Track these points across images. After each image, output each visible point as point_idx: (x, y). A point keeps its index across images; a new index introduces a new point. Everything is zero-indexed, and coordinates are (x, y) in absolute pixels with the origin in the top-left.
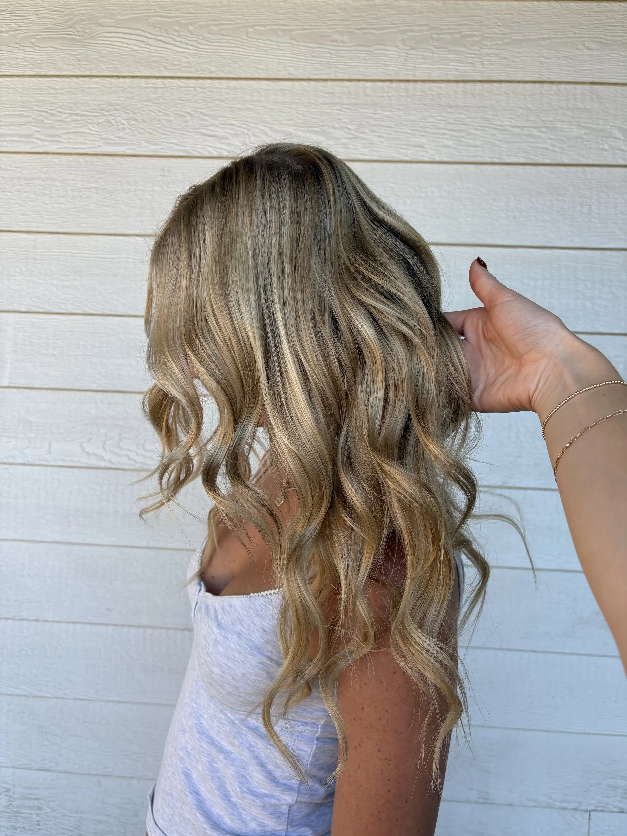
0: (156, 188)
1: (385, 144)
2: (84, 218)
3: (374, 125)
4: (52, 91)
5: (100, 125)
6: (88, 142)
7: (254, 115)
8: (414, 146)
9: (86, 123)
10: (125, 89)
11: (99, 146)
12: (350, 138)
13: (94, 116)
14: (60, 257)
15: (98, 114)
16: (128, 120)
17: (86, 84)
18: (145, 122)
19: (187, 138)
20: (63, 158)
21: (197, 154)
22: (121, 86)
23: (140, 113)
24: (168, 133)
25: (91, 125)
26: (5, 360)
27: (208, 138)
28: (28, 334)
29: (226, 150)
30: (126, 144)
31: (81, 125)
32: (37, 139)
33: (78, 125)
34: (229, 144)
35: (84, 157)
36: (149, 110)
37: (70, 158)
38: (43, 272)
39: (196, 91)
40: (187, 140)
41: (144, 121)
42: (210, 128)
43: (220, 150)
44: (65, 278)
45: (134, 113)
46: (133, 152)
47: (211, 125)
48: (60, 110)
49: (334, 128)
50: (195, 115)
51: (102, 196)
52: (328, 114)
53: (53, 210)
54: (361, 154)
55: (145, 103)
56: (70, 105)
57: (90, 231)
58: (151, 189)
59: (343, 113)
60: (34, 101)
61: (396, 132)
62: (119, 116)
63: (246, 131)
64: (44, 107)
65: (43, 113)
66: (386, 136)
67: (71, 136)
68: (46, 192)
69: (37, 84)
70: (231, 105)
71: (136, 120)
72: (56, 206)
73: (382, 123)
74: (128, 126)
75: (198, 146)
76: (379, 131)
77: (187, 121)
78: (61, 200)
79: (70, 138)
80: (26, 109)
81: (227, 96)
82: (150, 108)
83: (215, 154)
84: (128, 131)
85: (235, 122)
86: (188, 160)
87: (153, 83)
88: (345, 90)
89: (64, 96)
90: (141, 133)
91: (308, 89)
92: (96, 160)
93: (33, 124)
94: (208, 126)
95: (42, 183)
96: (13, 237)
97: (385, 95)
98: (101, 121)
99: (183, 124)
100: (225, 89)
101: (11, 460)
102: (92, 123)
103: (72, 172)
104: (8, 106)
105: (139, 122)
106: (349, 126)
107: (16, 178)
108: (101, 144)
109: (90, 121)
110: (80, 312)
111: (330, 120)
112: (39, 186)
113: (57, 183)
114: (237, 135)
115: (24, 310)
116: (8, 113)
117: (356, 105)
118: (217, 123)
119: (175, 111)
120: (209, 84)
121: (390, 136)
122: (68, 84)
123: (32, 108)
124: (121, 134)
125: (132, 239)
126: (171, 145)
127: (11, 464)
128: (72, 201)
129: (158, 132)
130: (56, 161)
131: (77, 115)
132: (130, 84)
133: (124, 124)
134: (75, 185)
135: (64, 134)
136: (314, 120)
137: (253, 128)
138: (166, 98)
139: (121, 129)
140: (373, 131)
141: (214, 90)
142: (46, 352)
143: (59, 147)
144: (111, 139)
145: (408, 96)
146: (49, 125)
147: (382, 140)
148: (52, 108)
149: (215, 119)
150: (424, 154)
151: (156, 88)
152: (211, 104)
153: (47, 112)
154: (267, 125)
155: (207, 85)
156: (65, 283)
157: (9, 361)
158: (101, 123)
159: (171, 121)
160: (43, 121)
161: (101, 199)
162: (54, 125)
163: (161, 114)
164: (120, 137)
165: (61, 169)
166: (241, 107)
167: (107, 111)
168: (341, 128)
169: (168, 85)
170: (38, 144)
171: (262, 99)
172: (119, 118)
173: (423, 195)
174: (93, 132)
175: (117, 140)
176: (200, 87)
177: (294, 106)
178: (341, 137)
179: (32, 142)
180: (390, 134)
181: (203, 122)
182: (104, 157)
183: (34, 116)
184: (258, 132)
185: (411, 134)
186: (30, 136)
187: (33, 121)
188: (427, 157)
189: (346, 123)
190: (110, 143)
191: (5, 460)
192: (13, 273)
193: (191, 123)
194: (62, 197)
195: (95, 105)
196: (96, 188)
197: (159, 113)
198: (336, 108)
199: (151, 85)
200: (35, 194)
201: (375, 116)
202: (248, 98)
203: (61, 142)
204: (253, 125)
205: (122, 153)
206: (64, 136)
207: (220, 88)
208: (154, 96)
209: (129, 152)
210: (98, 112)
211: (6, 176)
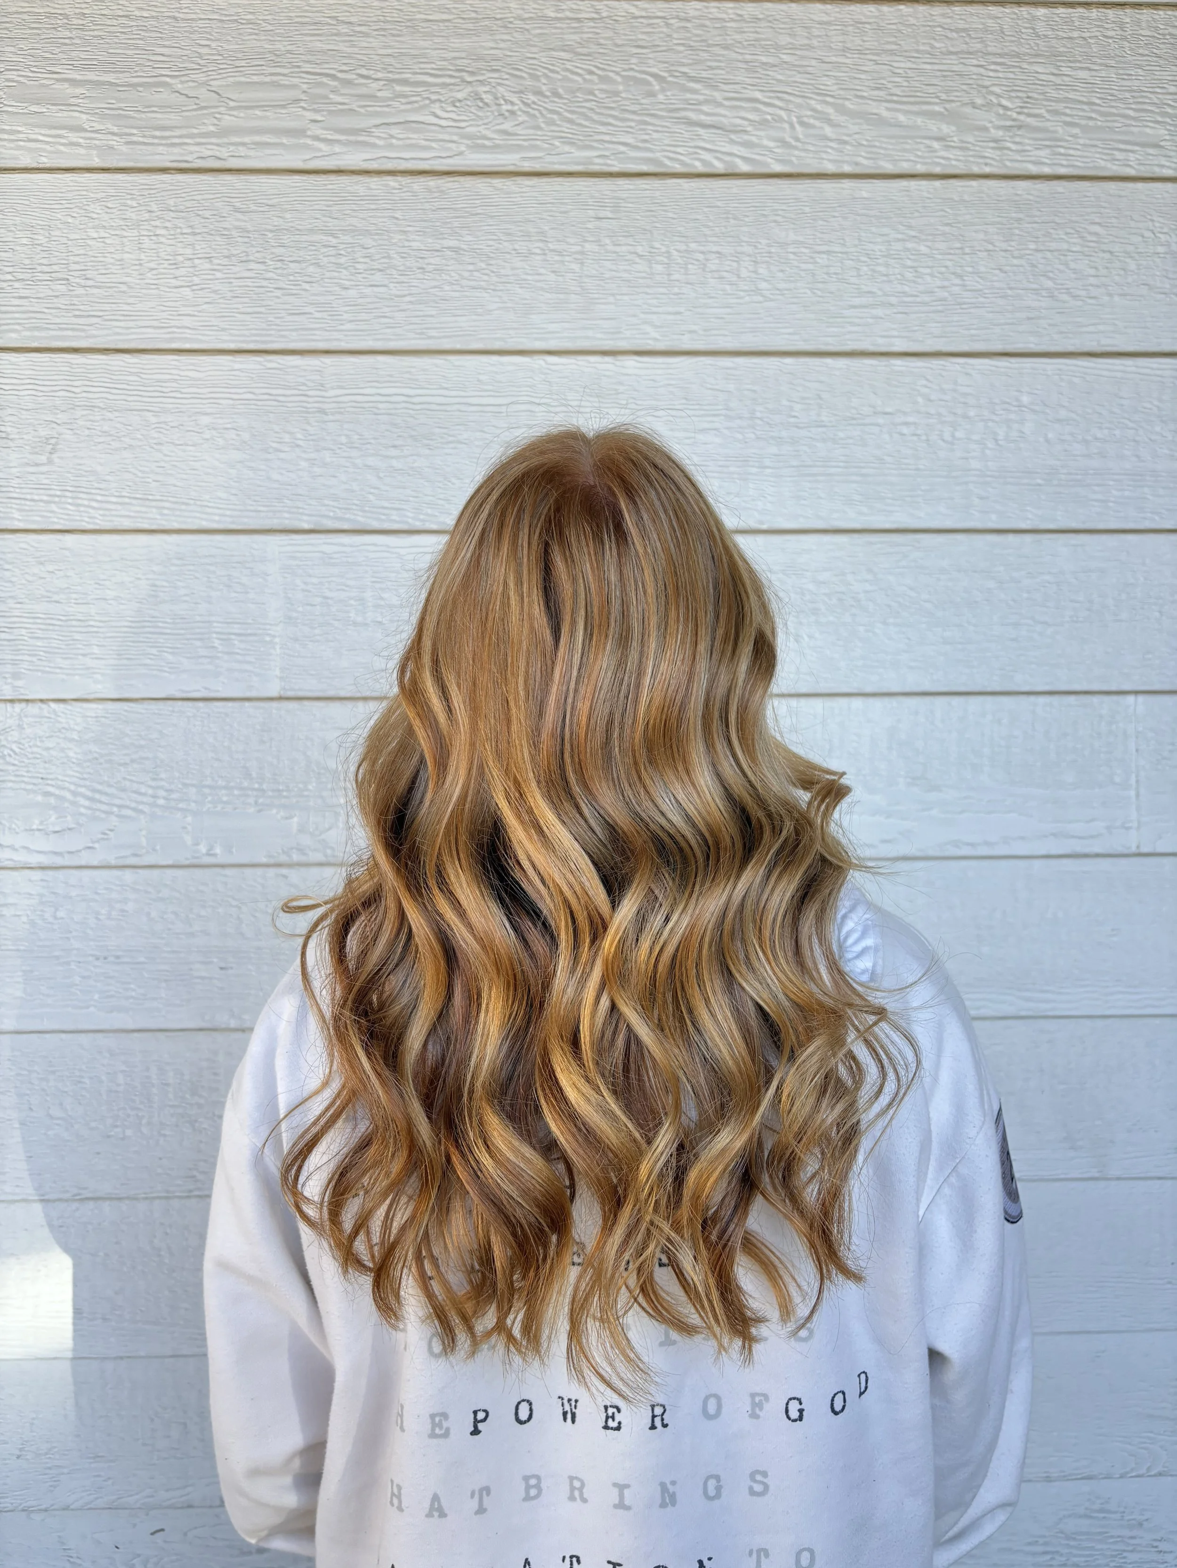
0: (588, 246)
1: (1082, 141)
2: (432, 316)
3: (1058, 101)
4: (344, 29)
5: (458, 104)
6: (434, 145)
7: (799, 78)
8: (1143, 145)
9: (427, 102)
10: (511, 22)
11: (461, 153)
12: (1007, 128)
13: (445, 85)
14: (380, 406)
15: (452, 81)
16: (521, 92)
17: (420, 13)
18: (559, 96)
19: (657, 131)
20: (374, 182)
21: (678, 168)
22: (498, 16)
23: (545, 75)
24: (611, 120)
25: (437, 105)
26: (268, 639)
27: (701, 131)
28: (315, 580)
29: (745, 159)
30: (520, 148)
31: (416, 105)
32: (317, 138)
33: (409, 107)
34: (747, 145)
35: (422, 179)
36: (567, 70)
37: (391, 181)
38: (343, 439)
39: (668, 25)
40: (655, 136)
41: (556, 94)
42: (705, 108)
43: (727, 158)
44: (393, 452)
45: (535, 78)
46: (538, 167)
47: (707, 102)
48: (364, 72)
49: (974, 106)
50: (670, 79)
51: (471, 267)
52: (960, 75)
53: (360, 301)
54: (1034, 163)
55: (555, 54)
56: (387, 60)
57: (447, 345)
58: (578, 248)
59: (991, 74)
60: (301, 51)
61: (1102, 114)
62: (499, 84)
63: (783, 114)
64: (327, 66)
65: (325, 80)
66: (1083, 122)
67: (394, 131)
68: (343, 260)
69: (307, 11)
70: (748, 57)
71: (539, 93)
72: (368, 291)
73: (1071, 95)
74: (522, 106)
75: (679, 150)
76: (1068, 111)
77: (652, 94)
78: (378, 277)
79: (392, 137)
80: (285, 71)
81: (738, 37)
82: (569, 65)
83: (720, 167)
84: (522, 118)
85: (758, 95)
86: (656, 183)
87: (572, 10)
88: (990, 23)
89: (371, 40)
90: (552, 123)
91: (912, 21)
92: (450, 185)
93: (303, 104)
94: (700, 103)
95: (334, 241)
96: (270, 365)
97: (1075, 34)
98: (460, 96)
99: (643, 101)
100: (732, 20)
101: (296, 857)
102: (440, 101)
103: (398, 215)
104: (243, 63)
105: (547, 97)
106: (1004, 102)
107: (271, 231)
108: (463, 148)
109: (433, 97)
110: (434, 527)
111: (964, 87)
112: (325, 246)
113: (368, 241)
114: (763, 123)
115: (306, 526)
116: (243, 79)
117: (1018, 55)
118: (718, 95)
119: (625, 70)
120: (696, 9)
121: (1091, 123)
122: (379, 12)
123: (299, 67)
124: (507, 126)
125: (539, 362)
126: (622, 148)
127: (290, 865)
128: (403, 278)
129: (587, 118)
130: (361, 190)
131: (405, 82)
132: (520, 12)
133: (512, 103)
134: (406, 244)
135: (376, 126)
136: (931, 90)
137: (799, 106)
138: (602, 41)
139: (507, 114)
140: (1056, 112)
141: (708, 23)
142: (359, 619)
143: (368, 156)
144: (485, 138)
145: (1124, 38)
146: (340, 107)
147: (1076, 131)
148: (344, 68)
149: (715, 88)
150: (1164, 161)
151: (578, 20)
152: (705, 55)
153: (333, 77)
154: (829, 99)
155: (692, 13)
156: (394, 463)
157: (277, 640)
158: (460, 101)
159: (617, 93)
160: (327, 97)
161: (466, 274)
162: (354, 107)
163: (595, 78)
164: (505, 132)
165: (373, 207)
166: (771, 60)
167: (472, 73)
168: (989, 105)
169: (604, 14)
170: (320, 150)
171: (815, 42)
172: (500, 89)
173: (1160, 249)
174: (443, 123)
175: (499, 139)
176: (677, 17)
177: (885, 58)
178: (989, 125)
179: (307, 147)
180: (1091, 118)
181: (689, 96)
182: (468, 178)
183: (305, 86)
184: (811, 116)
185: (1134, 119)
186: (300, 133)
187: (303, 97)
188: (1169, 167)
189: (998, 96)
190: (484, 146)
191: (283, 858)
192: (275, 445)
193: (661, 97)
194: (380, 270)
195: (445, 60)
196: (456, 250)
197: (588, 77)
198: (975, 62)
199: (568, 14)
200: (317, 265)
201: (1058, 80)
202: (784, 40)
203: (374, 146)
204: (799, 100)
205: (511, 168)
206: (376, 132)
207: (724, 20)
208: (576, 37)
209: (527, 166)
210: (451, 76)
211: (249, 226)
